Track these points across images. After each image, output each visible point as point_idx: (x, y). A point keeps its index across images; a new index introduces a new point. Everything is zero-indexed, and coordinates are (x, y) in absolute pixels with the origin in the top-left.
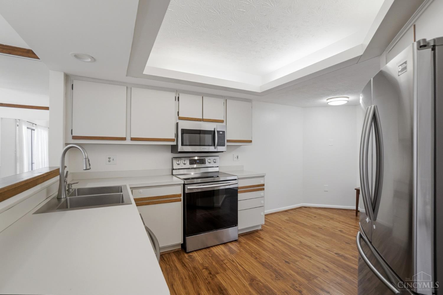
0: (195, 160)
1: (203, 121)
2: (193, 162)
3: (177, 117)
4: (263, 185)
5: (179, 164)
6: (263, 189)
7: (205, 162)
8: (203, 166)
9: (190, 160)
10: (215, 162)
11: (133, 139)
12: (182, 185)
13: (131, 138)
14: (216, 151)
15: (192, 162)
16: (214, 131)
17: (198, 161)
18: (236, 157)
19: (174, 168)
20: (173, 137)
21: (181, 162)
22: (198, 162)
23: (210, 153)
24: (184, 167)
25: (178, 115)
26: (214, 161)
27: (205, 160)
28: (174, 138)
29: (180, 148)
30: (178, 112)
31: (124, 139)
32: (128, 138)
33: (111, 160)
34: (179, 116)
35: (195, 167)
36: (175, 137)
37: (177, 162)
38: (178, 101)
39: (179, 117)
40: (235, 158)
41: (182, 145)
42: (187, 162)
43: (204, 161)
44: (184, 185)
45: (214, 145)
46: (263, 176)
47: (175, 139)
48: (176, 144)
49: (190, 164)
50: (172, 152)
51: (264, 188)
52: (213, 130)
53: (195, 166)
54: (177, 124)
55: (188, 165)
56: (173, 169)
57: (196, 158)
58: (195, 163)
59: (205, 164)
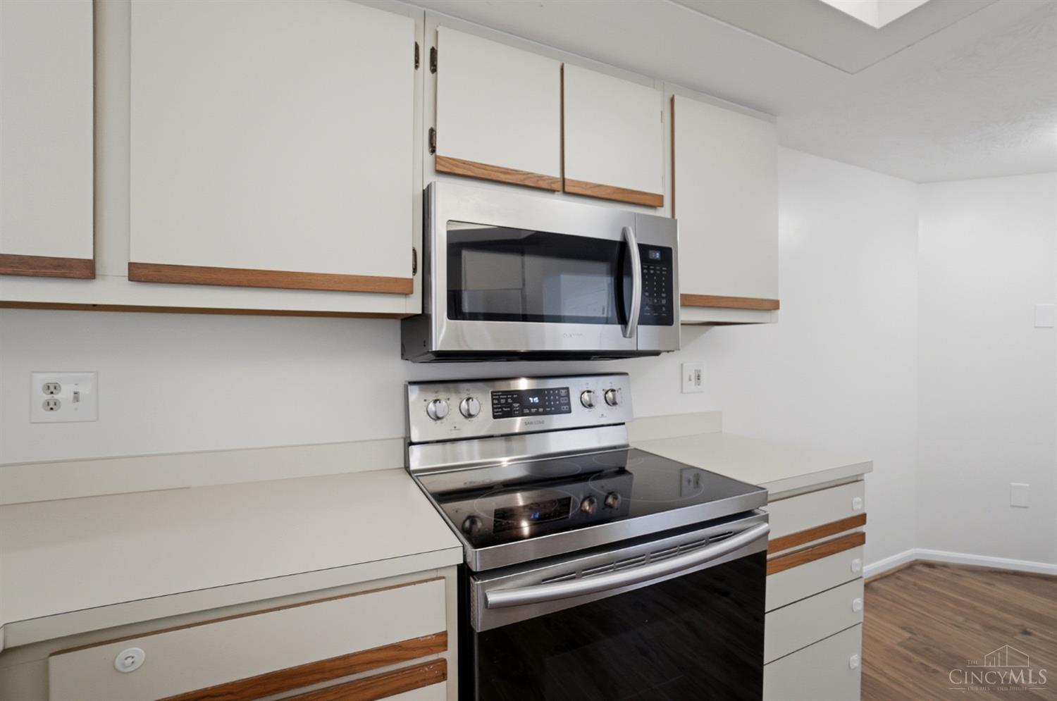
0: (519, 396)
1: (565, 193)
2: (510, 406)
3: (429, 158)
4: (861, 519)
5: (438, 418)
6: (860, 540)
7: (569, 404)
8: (557, 420)
9: (495, 396)
10: (615, 403)
11: (140, 273)
12: (454, 574)
13: (130, 264)
14: (632, 348)
15: (506, 405)
16: (623, 246)
17: (536, 400)
18: (693, 378)
19: (415, 438)
20: (403, 269)
21: (451, 404)
22: (534, 406)
23: (595, 359)
24: (469, 429)
25: (433, 149)
26: (610, 395)
27: (568, 395)
28: (409, 275)
29: (444, 333)
30: (432, 133)
31: (85, 270)
32: (114, 265)
33: (64, 395)
34: (439, 152)
35: (517, 430)
36: (415, 270)
37: (431, 407)
38: (434, 68)
39: (437, 160)
40: (690, 380)
41: (455, 311)
42: (482, 403)
43: (563, 400)
44: (465, 573)
45: (623, 319)
46: (856, 480)
47: (411, 281)
48: (420, 312)
49: (495, 417)
50: (404, 356)
51: (863, 535)
52: (618, 238)
53: (518, 424)
54: (426, 196)
55: (485, 421)
56: (412, 444)
57: (523, 384)
58: (522, 407)
59: (570, 412)
